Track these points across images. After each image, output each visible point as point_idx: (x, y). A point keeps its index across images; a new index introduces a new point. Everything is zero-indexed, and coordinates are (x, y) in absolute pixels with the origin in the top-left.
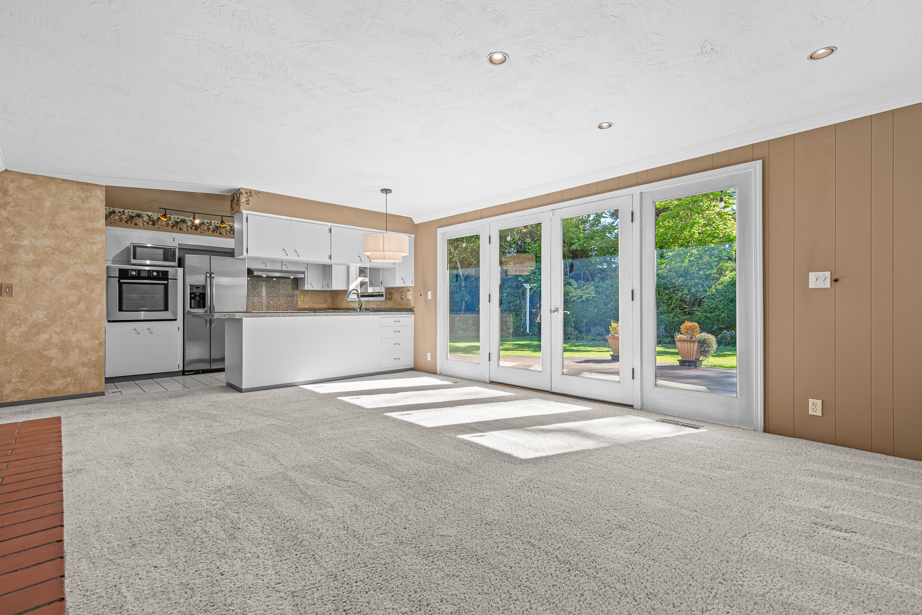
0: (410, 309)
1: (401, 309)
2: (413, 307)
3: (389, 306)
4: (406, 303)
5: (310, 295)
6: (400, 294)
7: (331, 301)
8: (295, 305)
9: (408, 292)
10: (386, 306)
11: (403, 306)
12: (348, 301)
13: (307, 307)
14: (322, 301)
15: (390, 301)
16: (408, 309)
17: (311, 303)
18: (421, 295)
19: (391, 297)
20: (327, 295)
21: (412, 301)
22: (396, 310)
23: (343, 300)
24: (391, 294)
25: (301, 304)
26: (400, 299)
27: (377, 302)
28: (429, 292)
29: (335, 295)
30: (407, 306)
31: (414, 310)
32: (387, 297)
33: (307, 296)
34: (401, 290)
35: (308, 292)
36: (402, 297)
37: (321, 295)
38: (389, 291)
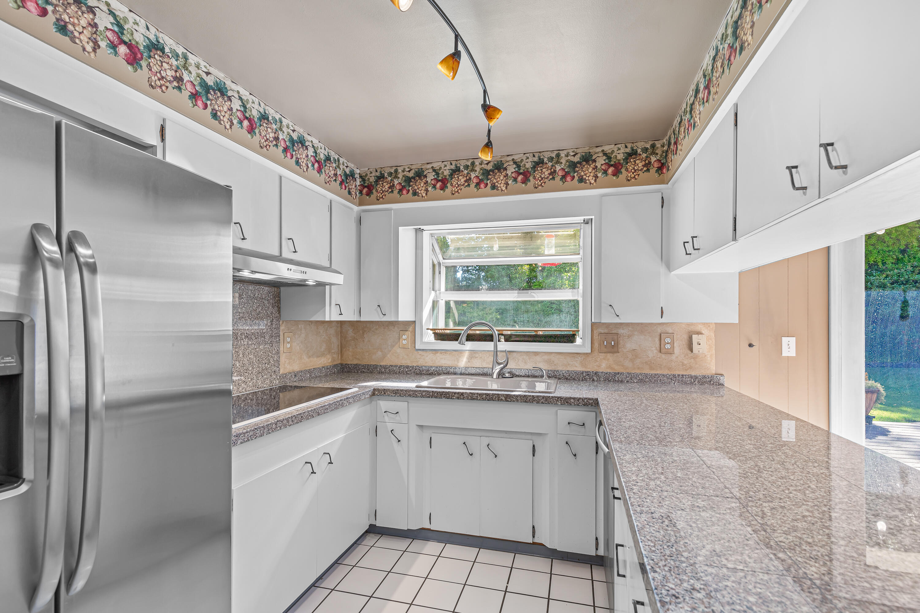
0: (704, 377)
1: (666, 378)
2: (714, 372)
3: (607, 368)
4: (685, 362)
5: (303, 335)
6: (657, 340)
7: (338, 346)
8: (275, 365)
9: (694, 337)
10: (591, 367)
11: (669, 369)
12: (417, 348)
13: (296, 368)
14: (322, 350)
15: (609, 355)
16: (696, 377)
17: (305, 357)
18: (751, 345)
19: (613, 344)
20: (332, 331)
21: (709, 359)
22: (638, 379)
23: (393, 346)
24: (615, 337)
25: (285, 362)
26: (655, 351)
27: (553, 355)
28: (785, 340)
29: (350, 333)
30: (686, 370)
31: (721, 382)
32: (596, 345)
33: (297, 336)
34: (659, 331)
35: (300, 326)
36: (668, 346)
37: (321, 332)
38: (606, 331)
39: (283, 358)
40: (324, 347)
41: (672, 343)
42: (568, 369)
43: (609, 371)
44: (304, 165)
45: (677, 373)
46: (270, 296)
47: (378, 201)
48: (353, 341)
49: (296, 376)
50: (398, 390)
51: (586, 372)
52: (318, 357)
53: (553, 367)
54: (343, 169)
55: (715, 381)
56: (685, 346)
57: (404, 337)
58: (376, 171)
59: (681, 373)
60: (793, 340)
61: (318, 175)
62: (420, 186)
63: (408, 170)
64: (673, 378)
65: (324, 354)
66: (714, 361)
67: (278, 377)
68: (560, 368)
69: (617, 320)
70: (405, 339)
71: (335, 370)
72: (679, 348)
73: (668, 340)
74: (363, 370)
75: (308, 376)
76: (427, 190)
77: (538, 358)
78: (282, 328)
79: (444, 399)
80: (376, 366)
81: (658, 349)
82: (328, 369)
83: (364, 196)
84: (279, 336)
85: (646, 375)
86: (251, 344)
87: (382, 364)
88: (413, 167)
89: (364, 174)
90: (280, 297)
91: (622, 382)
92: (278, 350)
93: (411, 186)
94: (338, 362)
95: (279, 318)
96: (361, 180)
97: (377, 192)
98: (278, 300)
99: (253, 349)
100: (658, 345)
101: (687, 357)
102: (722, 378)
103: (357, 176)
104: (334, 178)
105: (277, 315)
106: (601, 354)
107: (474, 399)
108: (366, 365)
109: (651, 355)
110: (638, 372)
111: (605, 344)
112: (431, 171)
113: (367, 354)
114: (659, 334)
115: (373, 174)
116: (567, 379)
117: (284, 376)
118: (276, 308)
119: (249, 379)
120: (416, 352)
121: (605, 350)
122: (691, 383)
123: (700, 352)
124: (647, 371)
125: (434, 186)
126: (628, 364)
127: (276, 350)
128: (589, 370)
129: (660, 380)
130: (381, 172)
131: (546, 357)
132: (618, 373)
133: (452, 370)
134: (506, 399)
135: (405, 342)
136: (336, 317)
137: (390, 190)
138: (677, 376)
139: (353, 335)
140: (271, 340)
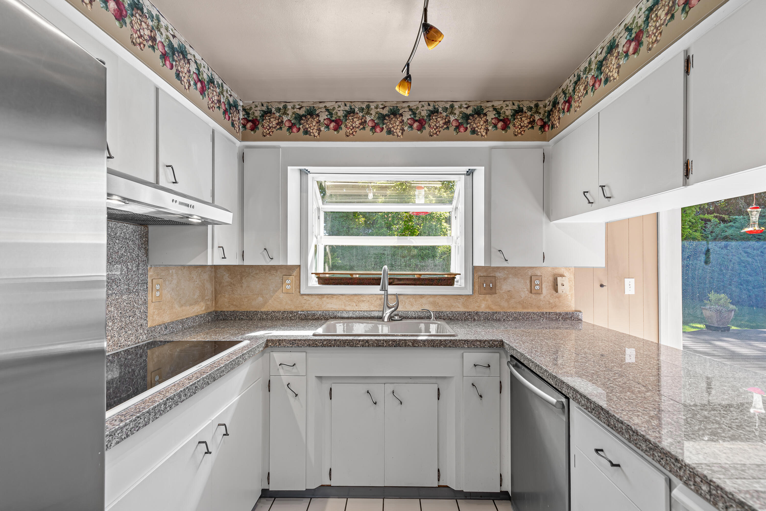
0: (567, 314)
1: (536, 316)
2: (574, 309)
3: (486, 308)
4: (551, 301)
5: (175, 282)
6: (528, 282)
7: (212, 292)
8: (141, 318)
9: (559, 279)
10: (472, 308)
11: (539, 307)
12: (302, 292)
13: (167, 319)
14: (196, 297)
15: (488, 297)
16: (560, 314)
17: (177, 306)
18: (602, 286)
19: (491, 286)
20: (206, 276)
21: (570, 298)
22: (513, 317)
23: (275, 291)
24: (493, 280)
25: (154, 313)
26: (527, 292)
27: (438, 297)
28: (627, 281)
29: (226, 278)
30: (552, 308)
31: (580, 317)
32: (477, 287)
33: (167, 283)
34: (530, 274)
35: (171, 272)
36: (537, 287)
37: (195, 278)
38: (485, 274)
39: (151, 309)
40: (197, 294)
41: (541, 285)
42: (451, 310)
43: (487, 310)
44: (185, 81)
45: (545, 311)
46: (136, 236)
47: (264, 137)
48: (229, 287)
49: (166, 328)
50: (295, 340)
51: (468, 312)
52: (191, 305)
53: (438, 308)
54: (227, 96)
55: (575, 317)
56: (551, 287)
57: (288, 282)
58: (262, 105)
59: (548, 311)
60: (632, 281)
61: (201, 97)
62: (312, 125)
63: (298, 107)
64: (542, 315)
65: (198, 301)
66: (573, 300)
67: (146, 332)
68: (444, 310)
69: (505, 264)
70: (288, 284)
71: (210, 318)
72: (546, 289)
73: (537, 282)
74: (242, 317)
75: (181, 327)
76: (319, 130)
77: (424, 300)
78: (150, 273)
79: (347, 347)
80: (256, 313)
81: (529, 290)
82: (201, 317)
83: (248, 131)
84: (147, 283)
85: (520, 314)
86: (111, 294)
87: (262, 310)
88: (304, 105)
89: (248, 108)
90: (147, 238)
91: (499, 320)
92: (145, 300)
93: (303, 124)
94: (213, 309)
95: (146, 262)
96: (244, 113)
97: (263, 127)
98: (145, 241)
99: (114, 300)
100: (529, 287)
101: (552, 296)
102: (580, 314)
103: (240, 108)
104: (218, 105)
105: (144, 258)
106: (480, 295)
107: (380, 346)
108: (244, 312)
109: (523, 295)
110: (513, 311)
111: (484, 286)
112: (324, 110)
113: (246, 300)
114: (529, 277)
115: (259, 108)
116: (451, 319)
117: (153, 329)
118: (143, 251)
119: (109, 337)
120: (300, 297)
121: (485, 291)
122: (557, 319)
123: (564, 292)
124: (520, 310)
125: (327, 126)
126: (504, 304)
127: (143, 300)
128: (470, 310)
129: (532, 317)
130: (267, 107)
131: (431, 299)
132: (496, 313)
133: (339, 315)
134: (413, 344)
135: (288, 287)
136: (218, 261)
137: (278, 127)
138: (545, 313)
139: (230, 280)
140: (137, 288)
